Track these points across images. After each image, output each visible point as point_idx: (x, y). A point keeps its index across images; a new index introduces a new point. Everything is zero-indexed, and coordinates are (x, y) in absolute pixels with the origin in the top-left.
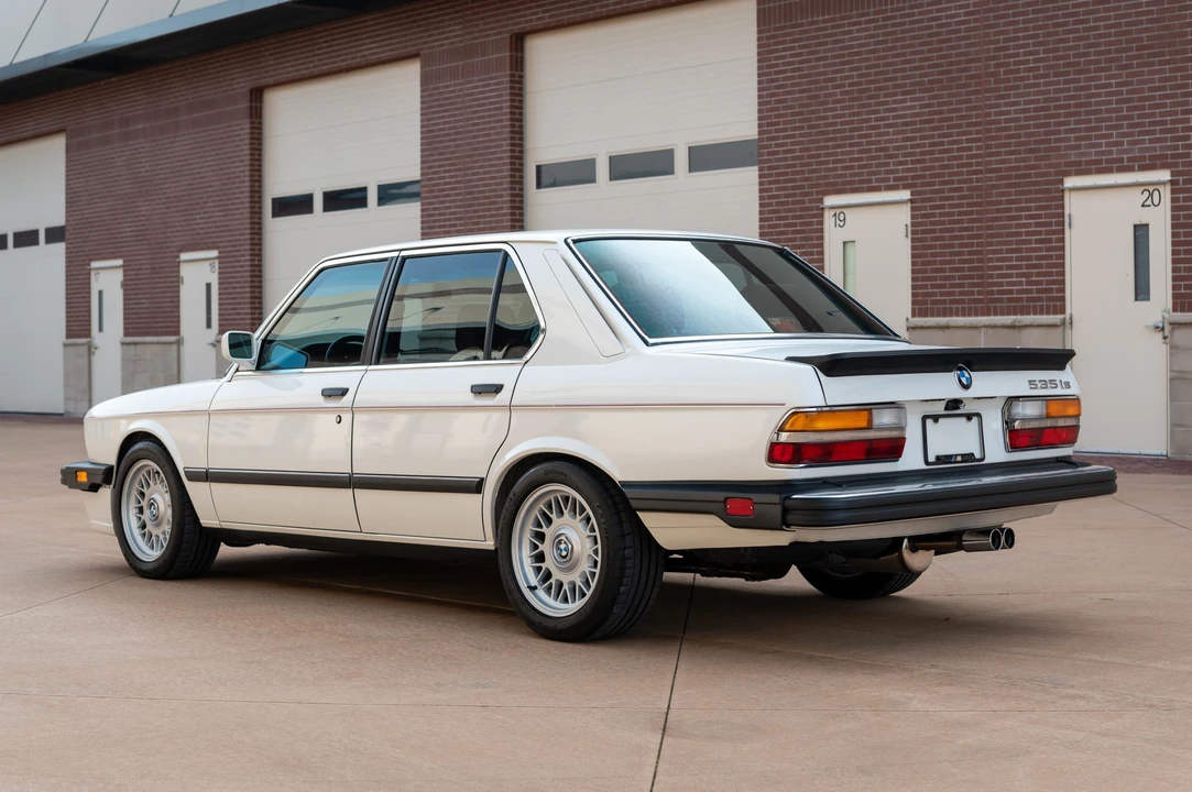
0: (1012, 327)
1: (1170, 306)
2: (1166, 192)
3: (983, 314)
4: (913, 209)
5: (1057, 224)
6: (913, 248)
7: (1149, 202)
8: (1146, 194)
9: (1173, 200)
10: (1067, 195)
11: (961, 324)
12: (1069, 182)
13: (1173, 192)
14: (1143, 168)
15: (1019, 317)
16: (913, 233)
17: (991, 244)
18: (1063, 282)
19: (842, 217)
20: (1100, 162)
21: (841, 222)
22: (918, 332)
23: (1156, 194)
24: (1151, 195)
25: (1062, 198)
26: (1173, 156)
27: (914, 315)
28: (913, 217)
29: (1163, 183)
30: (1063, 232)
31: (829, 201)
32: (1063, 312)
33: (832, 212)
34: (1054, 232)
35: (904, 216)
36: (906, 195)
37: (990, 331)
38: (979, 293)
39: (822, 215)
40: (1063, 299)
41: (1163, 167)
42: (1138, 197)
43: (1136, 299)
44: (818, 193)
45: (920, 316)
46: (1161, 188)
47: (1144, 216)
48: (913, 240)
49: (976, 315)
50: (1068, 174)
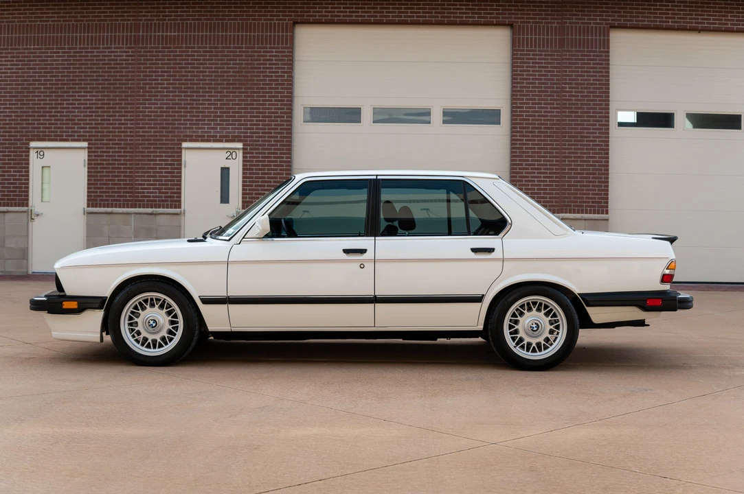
0: (151, 214)
1: (240, 206)
2: (240, 154)
3: (132, 207)
4: (89, 152)
5: (177, 165)
6: (88, 172)
7: (230, 157)
8: (229, 153)
9: (244, 157)
10: (183, 151)
11: (120, 212)
12: (185, 145)
13: (244, 153)
14: (227, 141)
15: (154, 209)
16: (88, 164)
17: (138, 172)
18: (180, 193)
19: (42, 153)
20: (192, 136)
21: (42, 157)
22: (91, 215)
23: (234, 154)
24: (231, 154)
25: (181, 152)
26: (245, 137)
27: (88, 206)
28: (89, 156)
29: (239, 149)
30: (181, 169)
31: (33, 144)
32: (180, 207)
33: (36, 150)
34: (176, 169)
35: (84, 155)
36: (85, 144)
37: (138, 216)
38: (130, 196)
39: (28, 152)
40: (180, 201)
41: (239, 141)
42: (224, 154)
43: (221, 203)
44: (26, 140)
45: (92, 207)
46: (237, 151)
47: (227, 164)
48: (88, 168)
49: (128, 207)
50: (186, 141)
